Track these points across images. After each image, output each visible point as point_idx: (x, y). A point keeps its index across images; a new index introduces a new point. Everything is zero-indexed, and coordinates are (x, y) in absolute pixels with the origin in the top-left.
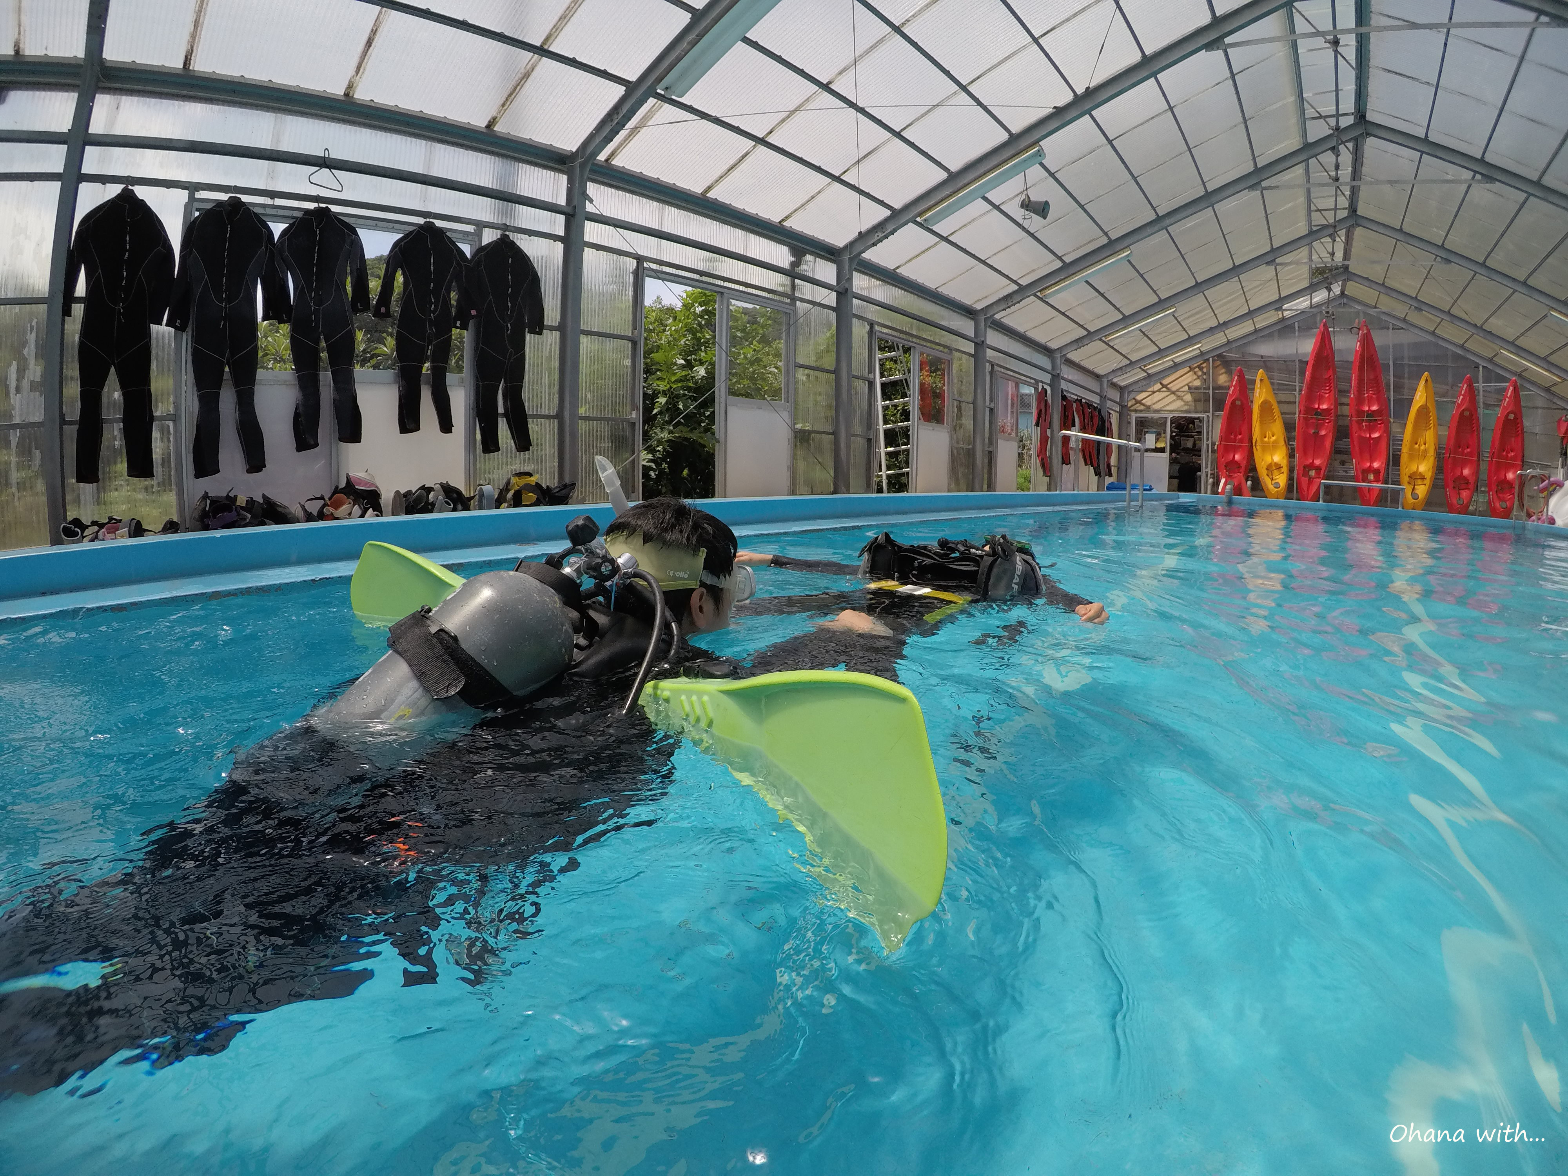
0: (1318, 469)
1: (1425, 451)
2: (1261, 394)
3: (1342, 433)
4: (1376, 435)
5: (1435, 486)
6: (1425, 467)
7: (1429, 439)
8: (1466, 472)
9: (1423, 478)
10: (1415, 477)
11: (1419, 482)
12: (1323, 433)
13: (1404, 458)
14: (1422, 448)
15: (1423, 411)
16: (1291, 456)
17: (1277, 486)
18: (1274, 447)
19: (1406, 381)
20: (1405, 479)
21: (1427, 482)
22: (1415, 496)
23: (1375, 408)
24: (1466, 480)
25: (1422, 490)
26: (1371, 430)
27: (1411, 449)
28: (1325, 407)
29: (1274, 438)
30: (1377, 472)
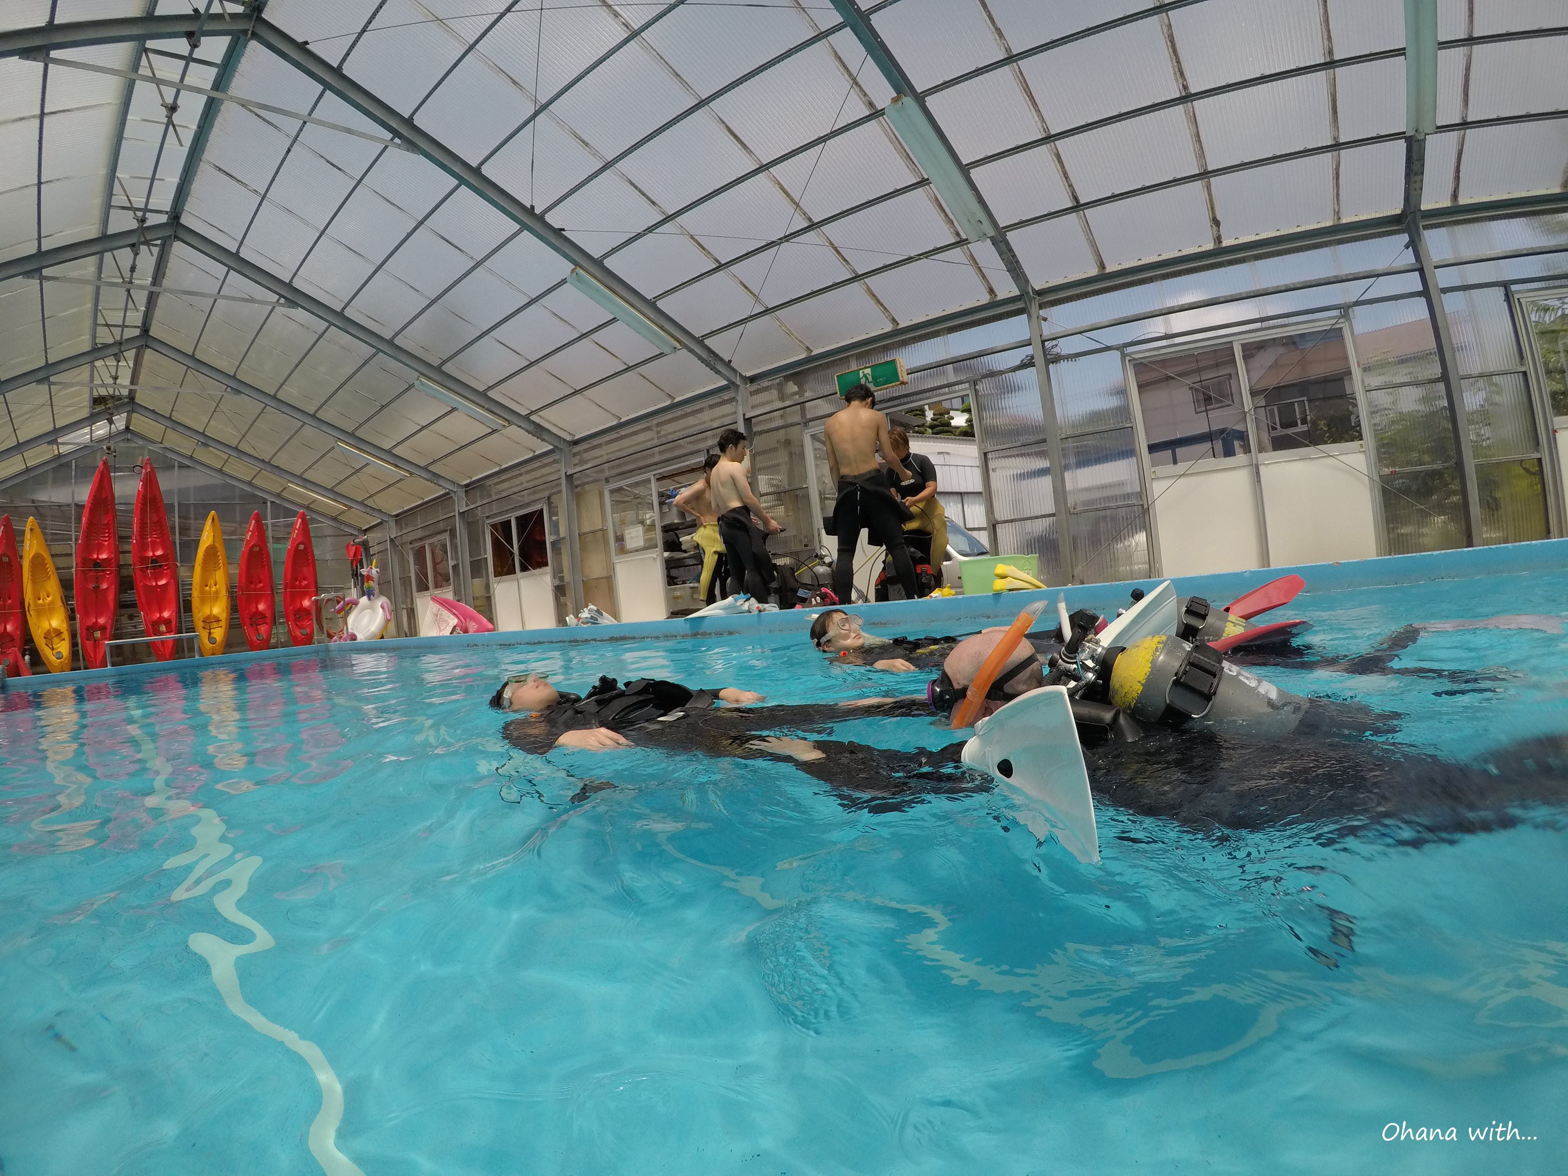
0: (103, 628)
1: (217, 592)
2: (31, 546)
3: (125, 584)
4: (162, 582)
5: (232, 626)
6: (219, 609)
7: (220, 579)
8: (261, 607)
9: (218, 620)
10: (209, 621)
11: (215, 625)
12: (104, 586)
13: (196, 603)
14: (214, 589)
15: (211, 552)
16: (71, 618)
17: (60, 657)
18: (51, 610)
19: (192, 521)
20: (199, 624)
21: (223, 623)
22: (212, 640)
23: (159, 553)
24: (262, 615)
25: (219, 633)
26: (157, 578)
27: (202, 592)
28: (104, 556)
29: (50, 599)
30: (167, 622)
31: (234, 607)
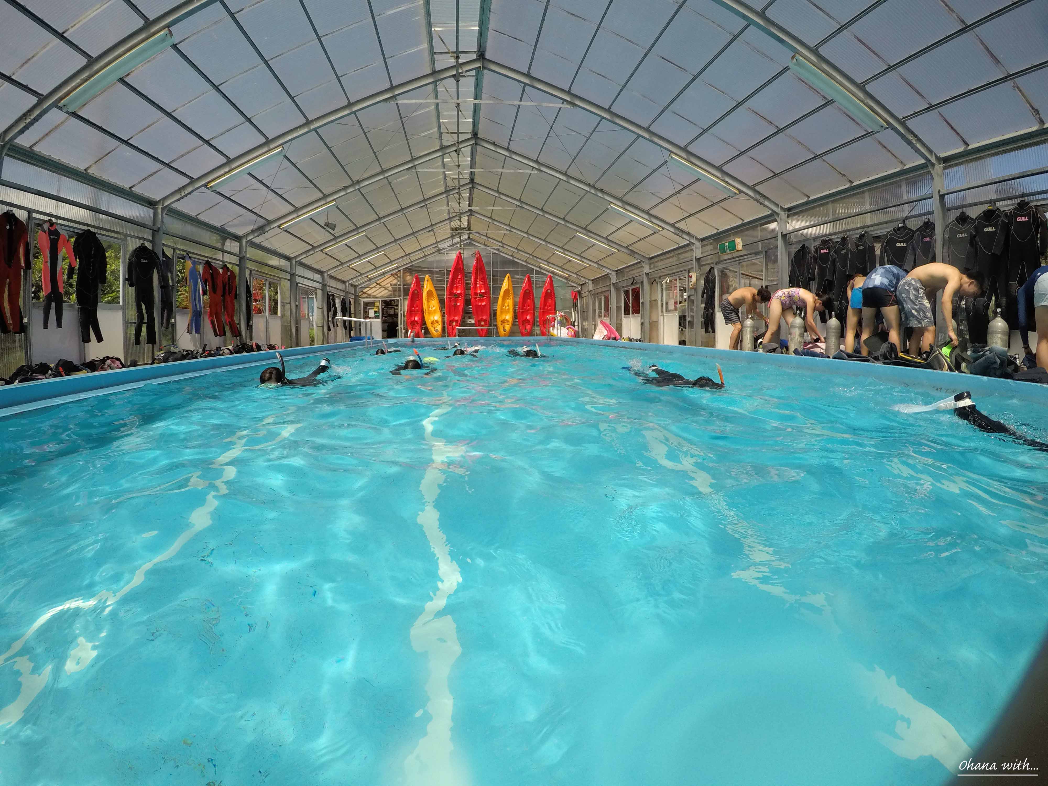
0: (457, 321)
1: (509, 309)
2: (427, 286)
3: (467, 302)
4: (484, 303)
5: (514, 324)
6: (509, 317)
7: (510, 303)
8: (528, 317)
9: (508, 322)
10: (503, 322)
11: (506, 323)
12: (458, 304)
13: (498, 314)
14: (507, 308)
15: (507, 292)
16: (443, 315)
17: (437, 331)
18: (435, 312)
19: (499, 278)
20: (499, 323)
21: (510, 323)
22: (504, 330)
23: (483, 291)
24: (528, 321)
25: (508, 327)
26: (481, 301)
27: (502, 309)
28: (459, 292)
29: (434, 308)
30: (485, 321)
31: (515, 316)
